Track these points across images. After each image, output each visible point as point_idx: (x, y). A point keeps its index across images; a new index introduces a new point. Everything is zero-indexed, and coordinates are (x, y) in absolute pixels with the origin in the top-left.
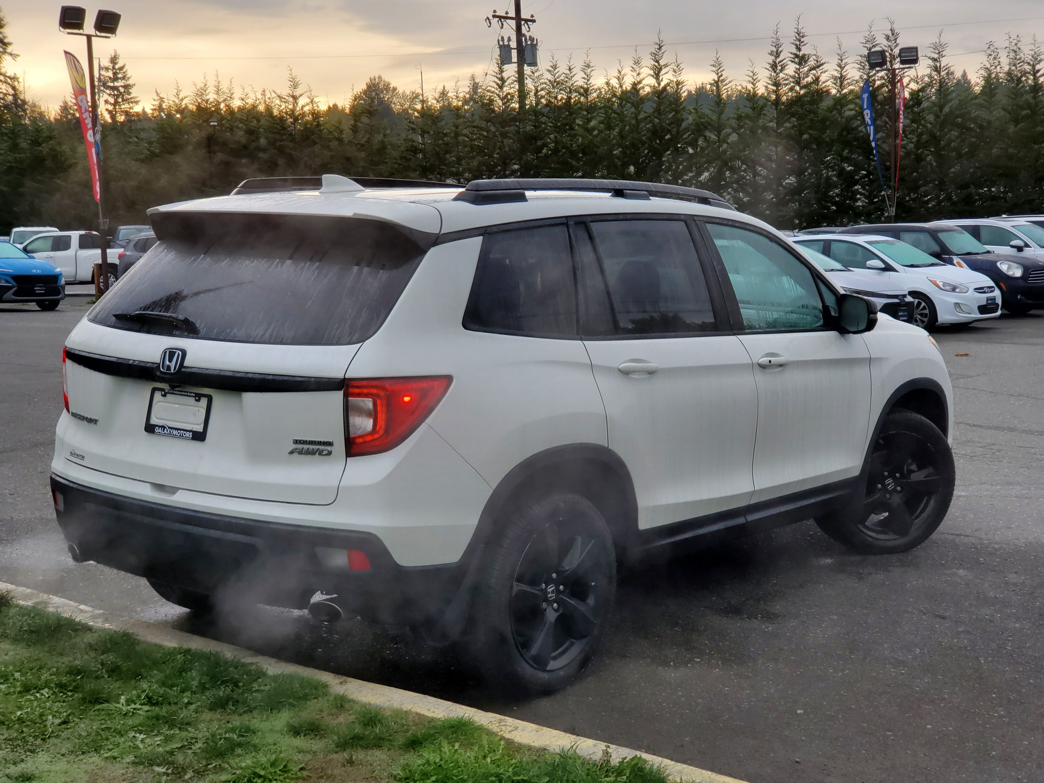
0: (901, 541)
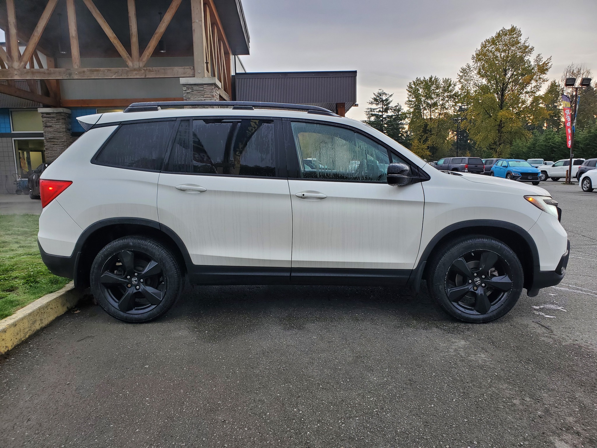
0: (481, 317)
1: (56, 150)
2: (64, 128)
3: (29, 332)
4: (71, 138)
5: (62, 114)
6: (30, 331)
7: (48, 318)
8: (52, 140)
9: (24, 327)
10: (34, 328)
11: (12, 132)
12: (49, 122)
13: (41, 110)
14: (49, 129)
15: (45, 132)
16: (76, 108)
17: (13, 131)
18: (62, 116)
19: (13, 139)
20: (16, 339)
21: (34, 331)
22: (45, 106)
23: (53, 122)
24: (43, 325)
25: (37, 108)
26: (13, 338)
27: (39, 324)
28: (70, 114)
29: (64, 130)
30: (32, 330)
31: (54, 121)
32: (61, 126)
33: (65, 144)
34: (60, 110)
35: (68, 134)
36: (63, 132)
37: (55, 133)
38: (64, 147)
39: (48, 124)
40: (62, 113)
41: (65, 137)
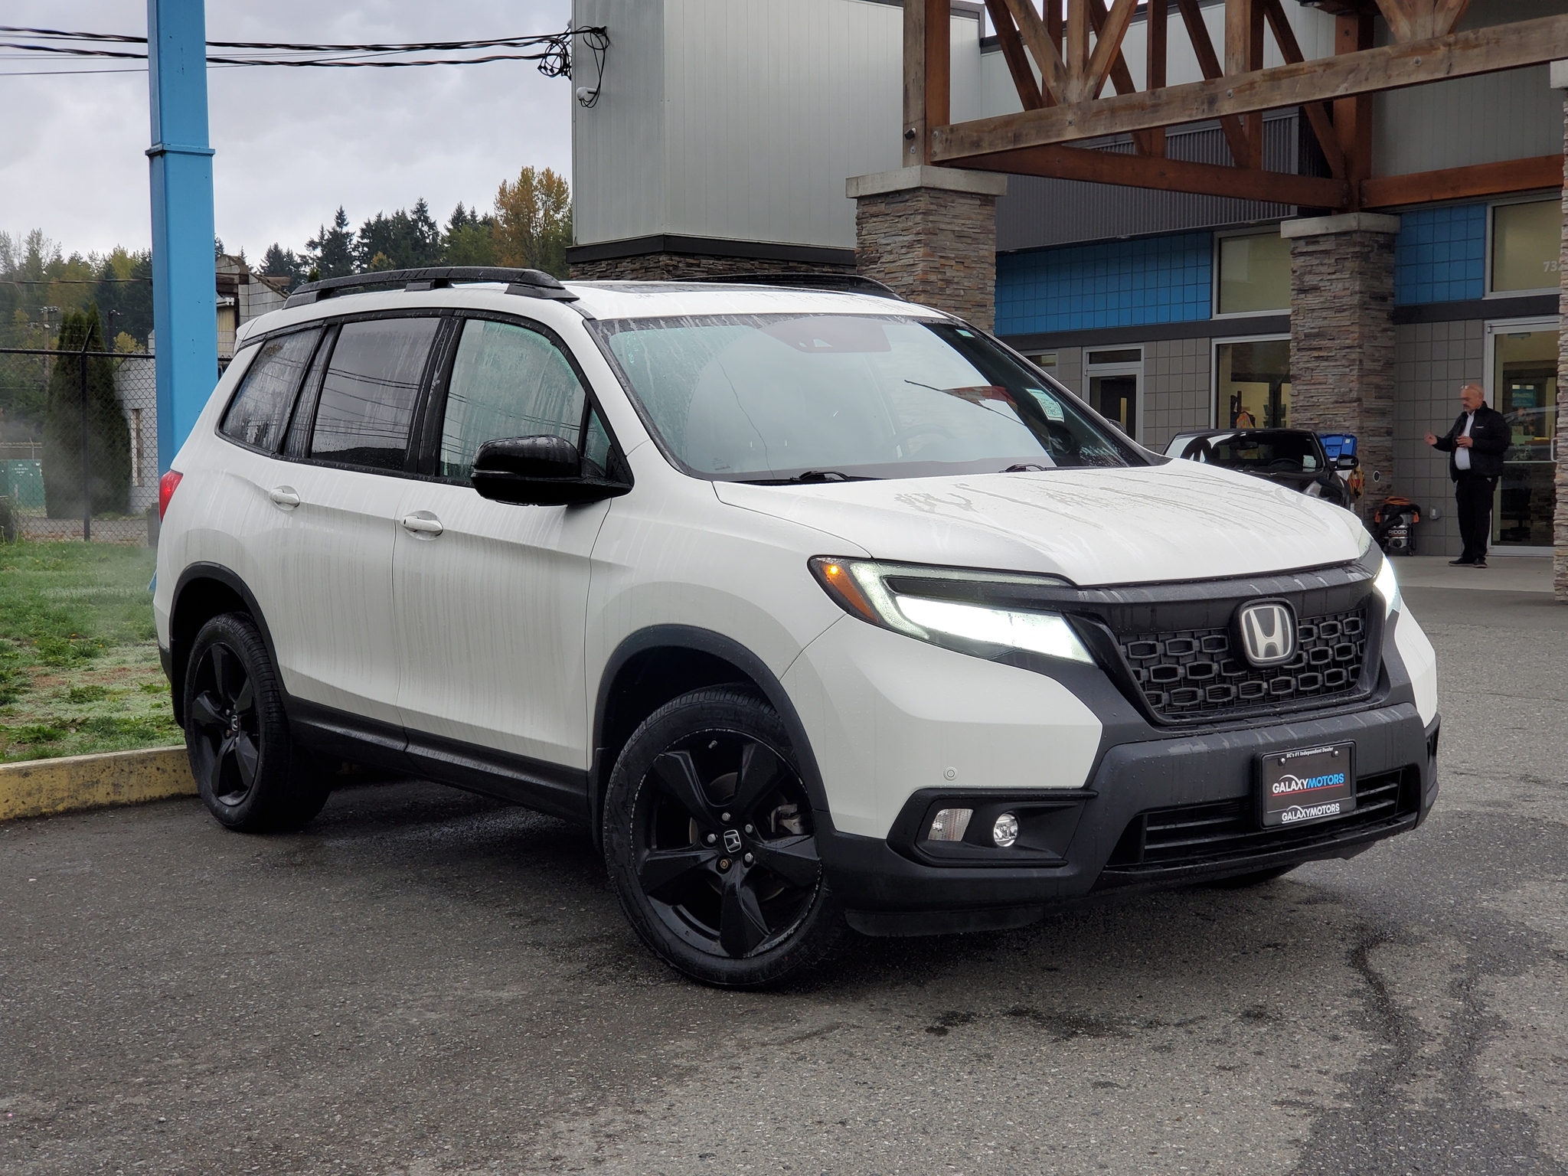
1: (1322, 379)
2: (1356, 293)
3: (71, 801)
4: (1385, 330)
5: (1354, 235)
6: (74, 800)
7: (144, 788)
8: (1315, 343)
9: (53, 784)
10: (87, 796)
11: (1216, 317)
12: (1310, 273)
13: (1293, 228)
14: (1312, 300)
15: (1296, 312)
16: (1420, 208)
17: (1219, 312)
18: (1355, 244)
19: (1216, 341)
20: (23, 802)
21: (86, 802)
22: (1305, 212)
23: (1324, 269)
24: (121, 798)
25: (1278, 222)
26: (12, 799)
27: (108, 794)
28: (1395, 234)
29: (1356, 302)
30: (80, 798)
31: (1329, 265)
32: (1347, 285)
33: (1353, 356)
34: (1350, 221)
35: (1374, 313)
36: (1352, 307)
37: (1324, 314)
38: (1348, 370)
39: (1311, 280)
40: (1355, 232)
41: (1356, 328)
